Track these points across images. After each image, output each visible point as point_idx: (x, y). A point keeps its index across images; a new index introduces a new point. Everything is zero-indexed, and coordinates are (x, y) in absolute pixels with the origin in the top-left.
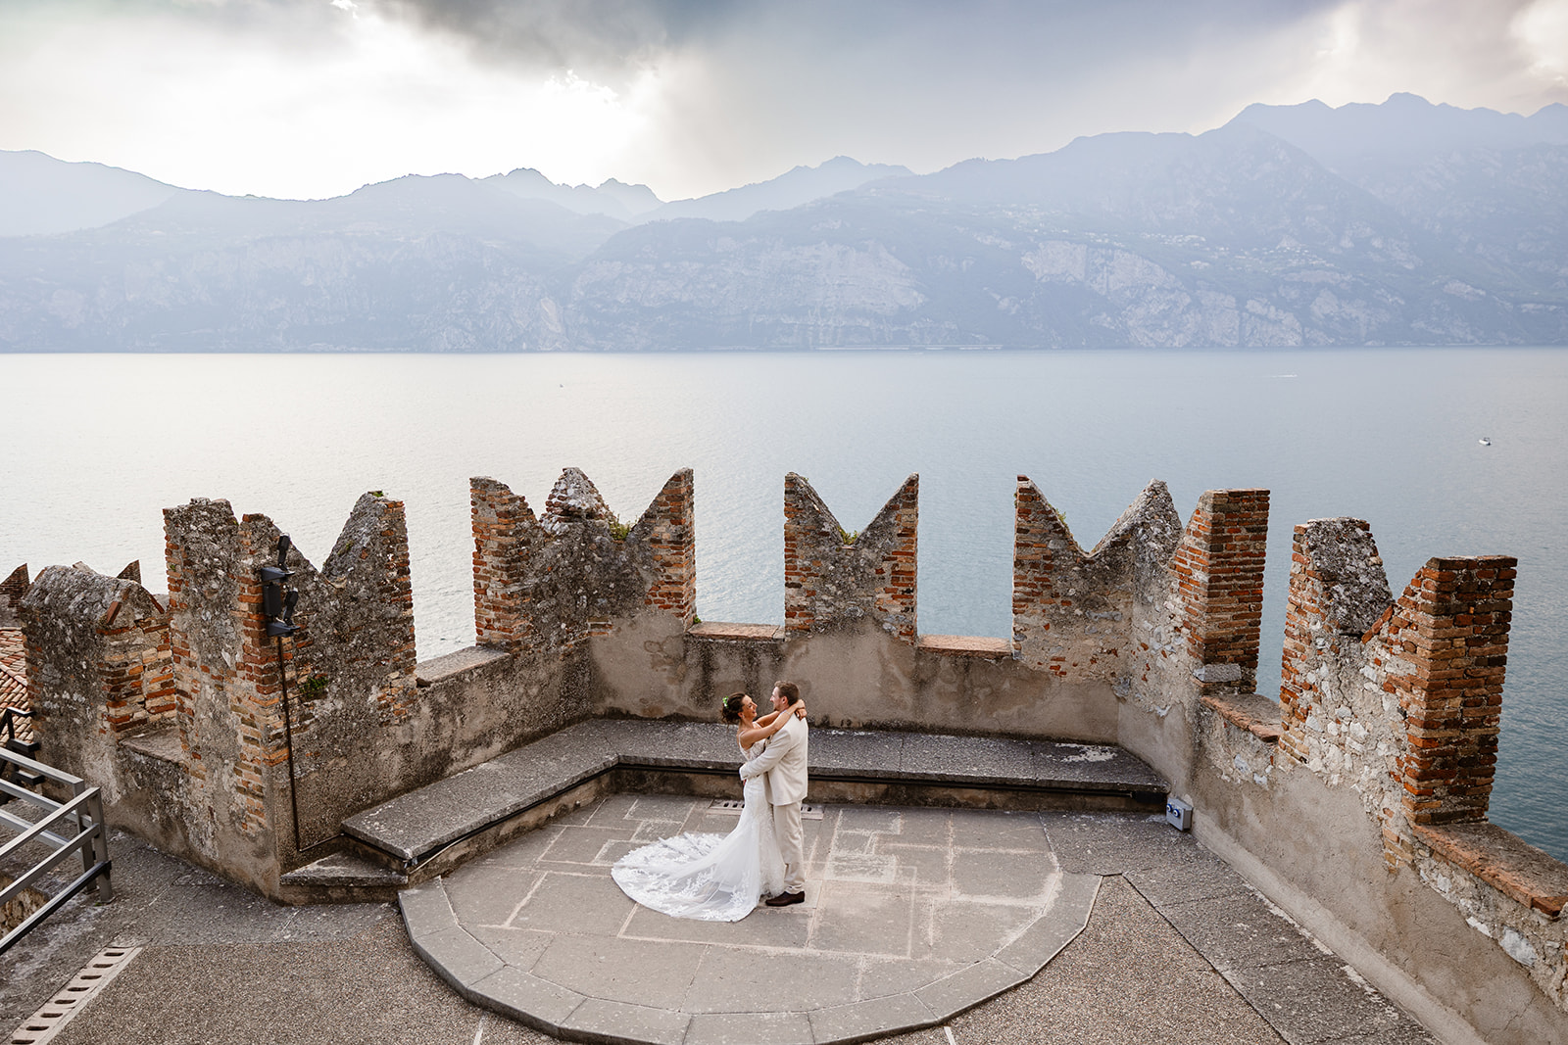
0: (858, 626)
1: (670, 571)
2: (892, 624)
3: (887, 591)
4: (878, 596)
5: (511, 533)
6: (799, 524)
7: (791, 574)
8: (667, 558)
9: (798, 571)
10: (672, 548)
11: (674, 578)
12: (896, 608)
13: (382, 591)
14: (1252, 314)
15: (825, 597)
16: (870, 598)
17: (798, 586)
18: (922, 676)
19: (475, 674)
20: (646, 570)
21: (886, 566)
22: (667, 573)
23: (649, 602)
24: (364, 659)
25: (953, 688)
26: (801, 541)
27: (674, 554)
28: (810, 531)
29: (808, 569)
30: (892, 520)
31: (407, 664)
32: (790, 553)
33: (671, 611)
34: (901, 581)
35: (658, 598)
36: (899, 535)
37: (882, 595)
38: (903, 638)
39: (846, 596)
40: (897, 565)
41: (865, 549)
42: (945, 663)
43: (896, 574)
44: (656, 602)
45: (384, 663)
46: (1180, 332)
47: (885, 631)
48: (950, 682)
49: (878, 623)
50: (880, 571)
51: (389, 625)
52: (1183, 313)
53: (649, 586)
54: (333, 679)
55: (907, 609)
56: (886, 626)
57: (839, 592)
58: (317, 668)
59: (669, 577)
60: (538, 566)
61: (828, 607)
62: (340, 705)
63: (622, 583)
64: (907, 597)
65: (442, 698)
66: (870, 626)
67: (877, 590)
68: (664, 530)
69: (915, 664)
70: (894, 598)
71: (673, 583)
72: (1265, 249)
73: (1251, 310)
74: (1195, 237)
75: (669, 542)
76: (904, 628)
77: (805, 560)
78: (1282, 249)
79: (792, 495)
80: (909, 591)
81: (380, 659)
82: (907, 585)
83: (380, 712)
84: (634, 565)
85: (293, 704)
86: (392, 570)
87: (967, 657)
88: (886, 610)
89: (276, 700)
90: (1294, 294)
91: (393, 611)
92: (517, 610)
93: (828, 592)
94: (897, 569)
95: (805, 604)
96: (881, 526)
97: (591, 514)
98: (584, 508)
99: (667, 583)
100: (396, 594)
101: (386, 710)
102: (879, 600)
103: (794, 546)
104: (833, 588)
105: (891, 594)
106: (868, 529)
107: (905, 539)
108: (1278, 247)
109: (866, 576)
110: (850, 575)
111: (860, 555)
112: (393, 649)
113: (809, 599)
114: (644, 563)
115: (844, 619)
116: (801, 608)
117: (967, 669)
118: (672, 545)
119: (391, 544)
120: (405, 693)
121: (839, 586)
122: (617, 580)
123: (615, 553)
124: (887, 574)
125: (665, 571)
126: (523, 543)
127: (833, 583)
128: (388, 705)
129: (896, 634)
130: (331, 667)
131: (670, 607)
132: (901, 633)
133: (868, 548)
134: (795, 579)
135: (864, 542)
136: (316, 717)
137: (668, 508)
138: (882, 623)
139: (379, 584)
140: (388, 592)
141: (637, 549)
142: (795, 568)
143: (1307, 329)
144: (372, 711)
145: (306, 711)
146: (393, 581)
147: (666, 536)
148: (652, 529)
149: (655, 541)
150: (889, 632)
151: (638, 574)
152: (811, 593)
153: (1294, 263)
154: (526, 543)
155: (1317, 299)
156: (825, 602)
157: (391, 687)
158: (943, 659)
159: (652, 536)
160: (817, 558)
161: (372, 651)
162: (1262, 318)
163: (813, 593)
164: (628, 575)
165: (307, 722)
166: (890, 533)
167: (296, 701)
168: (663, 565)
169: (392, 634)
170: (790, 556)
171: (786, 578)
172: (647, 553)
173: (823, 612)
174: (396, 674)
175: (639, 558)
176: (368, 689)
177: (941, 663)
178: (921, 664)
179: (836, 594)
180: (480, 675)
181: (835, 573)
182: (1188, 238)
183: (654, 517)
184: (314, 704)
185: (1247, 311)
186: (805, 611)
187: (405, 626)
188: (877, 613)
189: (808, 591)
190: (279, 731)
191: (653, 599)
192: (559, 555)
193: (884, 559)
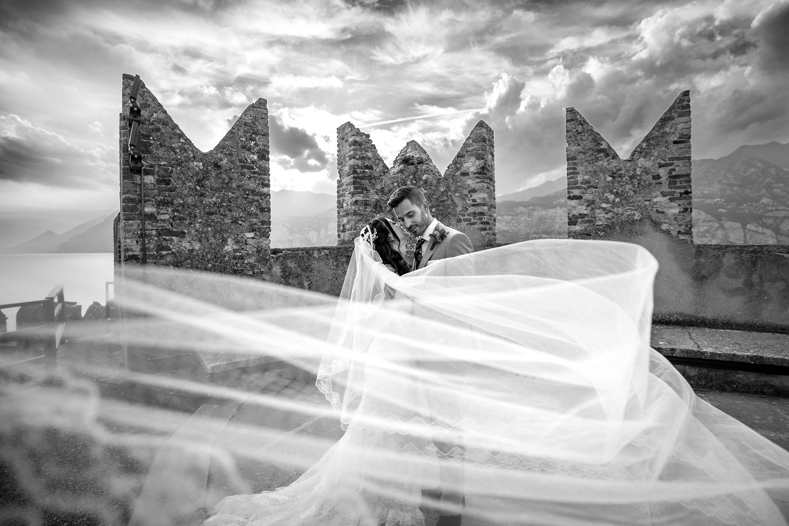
0: (637, 227)
1: (475, 196)
2: (670, 224)
3: (664, 194)
4: (655, 200)
5: (358, 157)
6: (579, 145)
7: (573, 188)
8: (473, 186)
9: (579, 185)
10: (477, 178)
11: (478, 201)
12: (674, 210)
13: (243, 167)
14: (750, 230)
15: (604, 205)
16: (647, 203)
17: (579, 198)
18: (704, 272)
19: (323, 253)
20: (458, 197)
21: (663, 172)
22: (473, 198)
23: (459, 221)
24: (222, 215)
25: (739, 283)
26: (582, 159)
27: (478, 183)
28: (590, 149)
29: (588, 182)
30: (667, 130)
31: (263, 230)
32: (572, 171)
33: (476, 226)
34: (678, 184)
35: (466, 217)
36: (675, 142)
37: (660, 199)
38: (682, 237)
39: (624, 202)
40: (674, 170)
41: (641, 159)
42: (729, 260)
43: (673, 178)
44: (465, 220)
45: (240, 222)
46: (715, 238)
47: (664, 232)
48: (735, 277)
49: (656, 224)
50: (658, 177)
51: (248, 195)
52: (716, 230)
53: (459, 209)
54: (191, 223)
55: (686, 210)
56: (664, 227)
57: (617, 200)
58: (177, 211)
59: (474, 201)
60: (379, 187)
61: (606, 213)
62: (197, 246)
63: (441, 208)
64: (685, 198)
65: (292, 264)
66: (648, 227)
67: (654, 194)
68: (471, 165)
69: (695, 261)
70: (671, 200)
71: (477, 205)
72: (754, 203)
73: (749, 229)
74: (719, 199)
75: (475, 173)
76: (683, 227)
77: (586, 175)
78: (763, 203)
79: (573, 122)
80: (687, 193)
81: (237, 219)
82: (685, 187)
83: (235, 261)
84: (449, 193)
85: (151, 235)
86: (253, 154)
87: (754, 251)
88: (663, 213)
89: (135, 227)
90: (770, 221)
91: (252, 185)
92: (360, 215)
93: (607, 201)
94: (674, 173)
95: (585, 212)
96: (657, 136)
97: (421, 162)
98: (416, 156)
99: (473, 205)
100: (254, 173)
101: (240, 261)
102: (656, 203)
103: (575, 164)
104: (611, 197)
105: (668, 197)
106: (643, 141)
107: (682, 145)
108: (761, 202)
109: (642, 183)
110: (627, 183)
111: (637, 164)
112: (250, 214)
113: (589, 208)
114: (456, 191)
115: (622, 222)
116: (582, 216)
117: (754, 263)
118: (477, 175)
119: (253, 133)
120: (258, 252)
121: (617, 194)
122: (438, 206)
123: (436, 186)
124: (664, 178)
125: (471, 196)
126: (367, 167)
127: (611, 192)
128: (242, 258)
129: (674, 233)
130: (190, 213)
131: (474, 224)
132: (679, 232)
133: (645, 157)
134: (576, 192)
135: (641, 153)
136: (173, 250)
137: (474, 148)
138: (660, 224)
139: (241, 161)
140: (248, 169)
141: (451, 181)
142: (576, 182)
143: (779, 236)
144: (227, 259)
145: (164, 243)
146: (253, 162)
147: (473, 169)
148: (462, 165)
149: (465, 174)
150: (668, 232)
151: (452, 200)
152: (590, 203)
153: (770, 208)
154: (370, 168)
155: (783, 224)
156: (604, 209)
157: (246, 244)
158: (727, 255)
159: (463, 170)
160: (595, 172)
161: (230, 211)
162: (755, 232)
163: (593, 202)
164: (445, 201)
165: (164, 253)
166: (666, 142)
167: (154, 232)
168: (470, 192)
169: (250, 202)
170: (571, 173)
171: (569, 193)
172: (459, 184)
173: (602, 218)
174: (251, 235)
175: (453, 188)
176: (225, 241)
177: (725, 260)
178: (702, 260)
179: (614, 201)
180: (327, 255)
181: (613, 183)
182: (716, 200)
183: (463, 156)
184: (172, 240)
185: (747, 229)
186: (586, 219)
187: (262, 199)
188: (655, 216)
189: (588, 201)
190: (136, 253)
191: (462, 218)
192: (396, 184)
193: (661, 166)
